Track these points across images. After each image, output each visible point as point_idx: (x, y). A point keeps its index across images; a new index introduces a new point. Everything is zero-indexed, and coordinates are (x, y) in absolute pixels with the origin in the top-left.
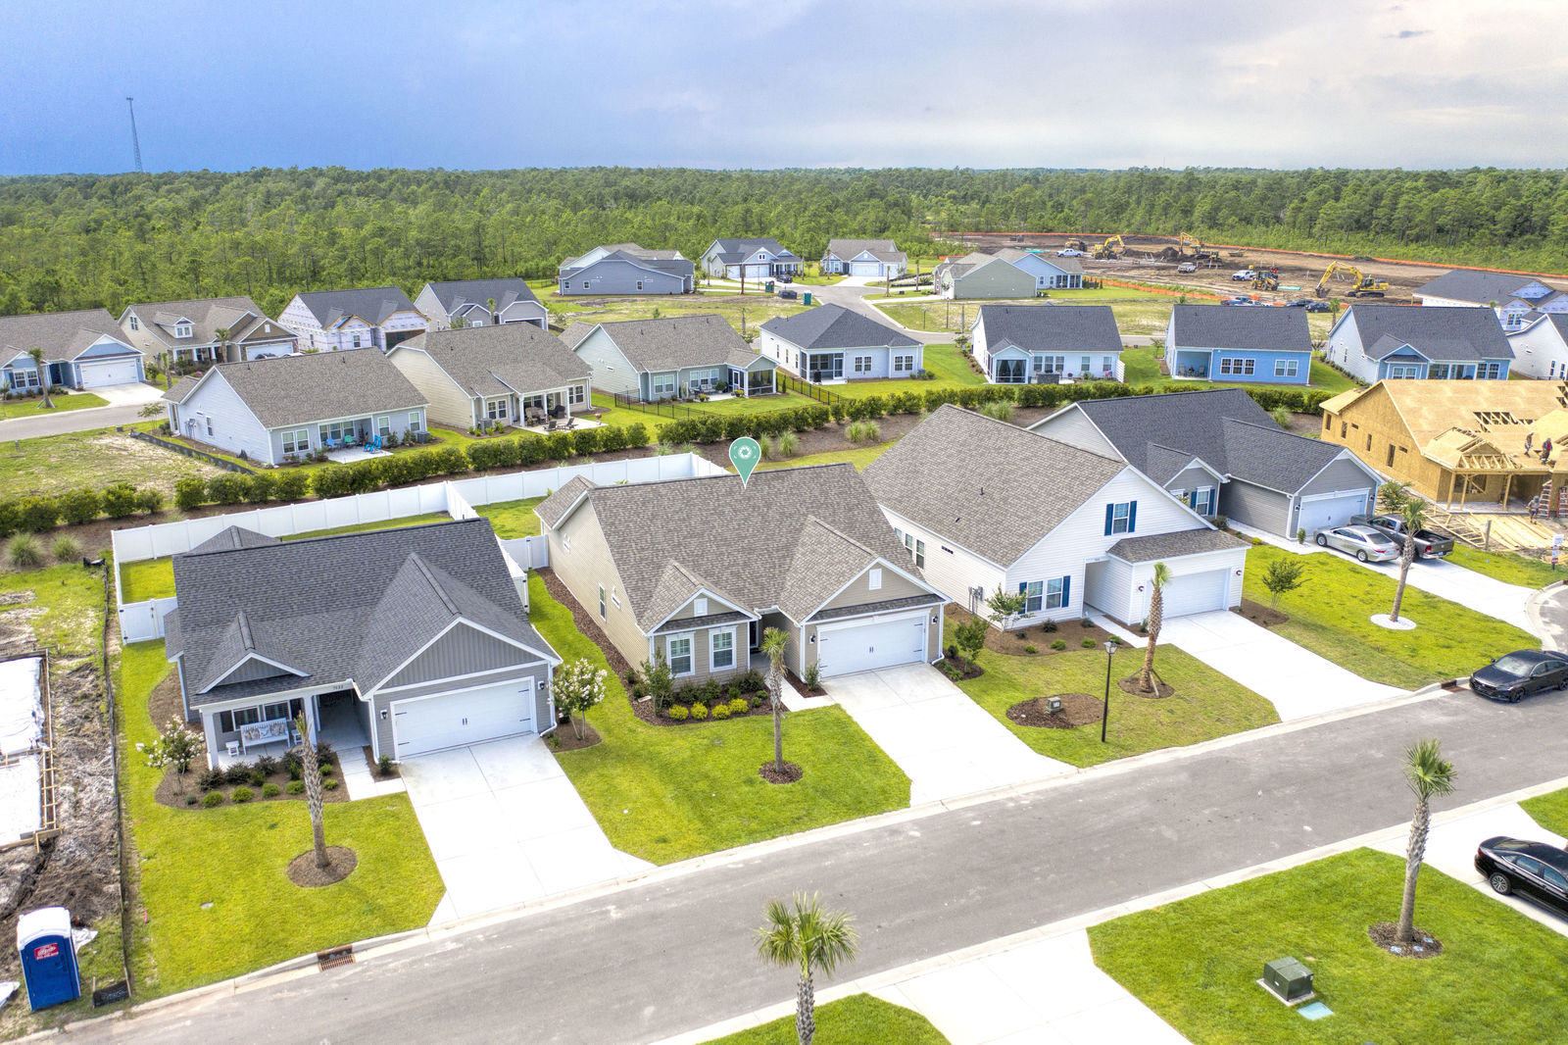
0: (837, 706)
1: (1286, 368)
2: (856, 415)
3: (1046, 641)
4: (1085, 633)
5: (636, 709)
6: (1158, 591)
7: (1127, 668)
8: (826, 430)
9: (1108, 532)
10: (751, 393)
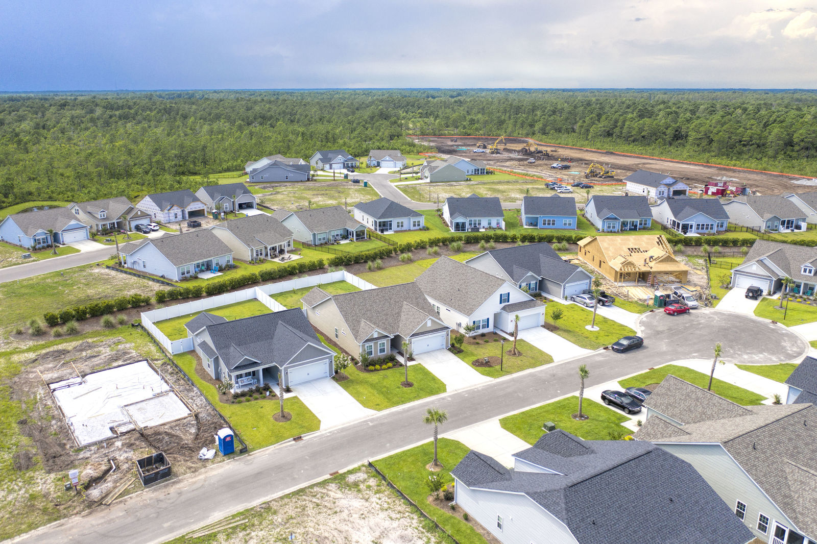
0: (420, 364)
1: (568, 223)
2: (402, 251)
3: (482, 340)
4: (494, 337)
5: (357, 367)
6: (516, 323)
7: (508, 347)
8: (391, 257)
9: (501, 303)
10: (357, 239)
